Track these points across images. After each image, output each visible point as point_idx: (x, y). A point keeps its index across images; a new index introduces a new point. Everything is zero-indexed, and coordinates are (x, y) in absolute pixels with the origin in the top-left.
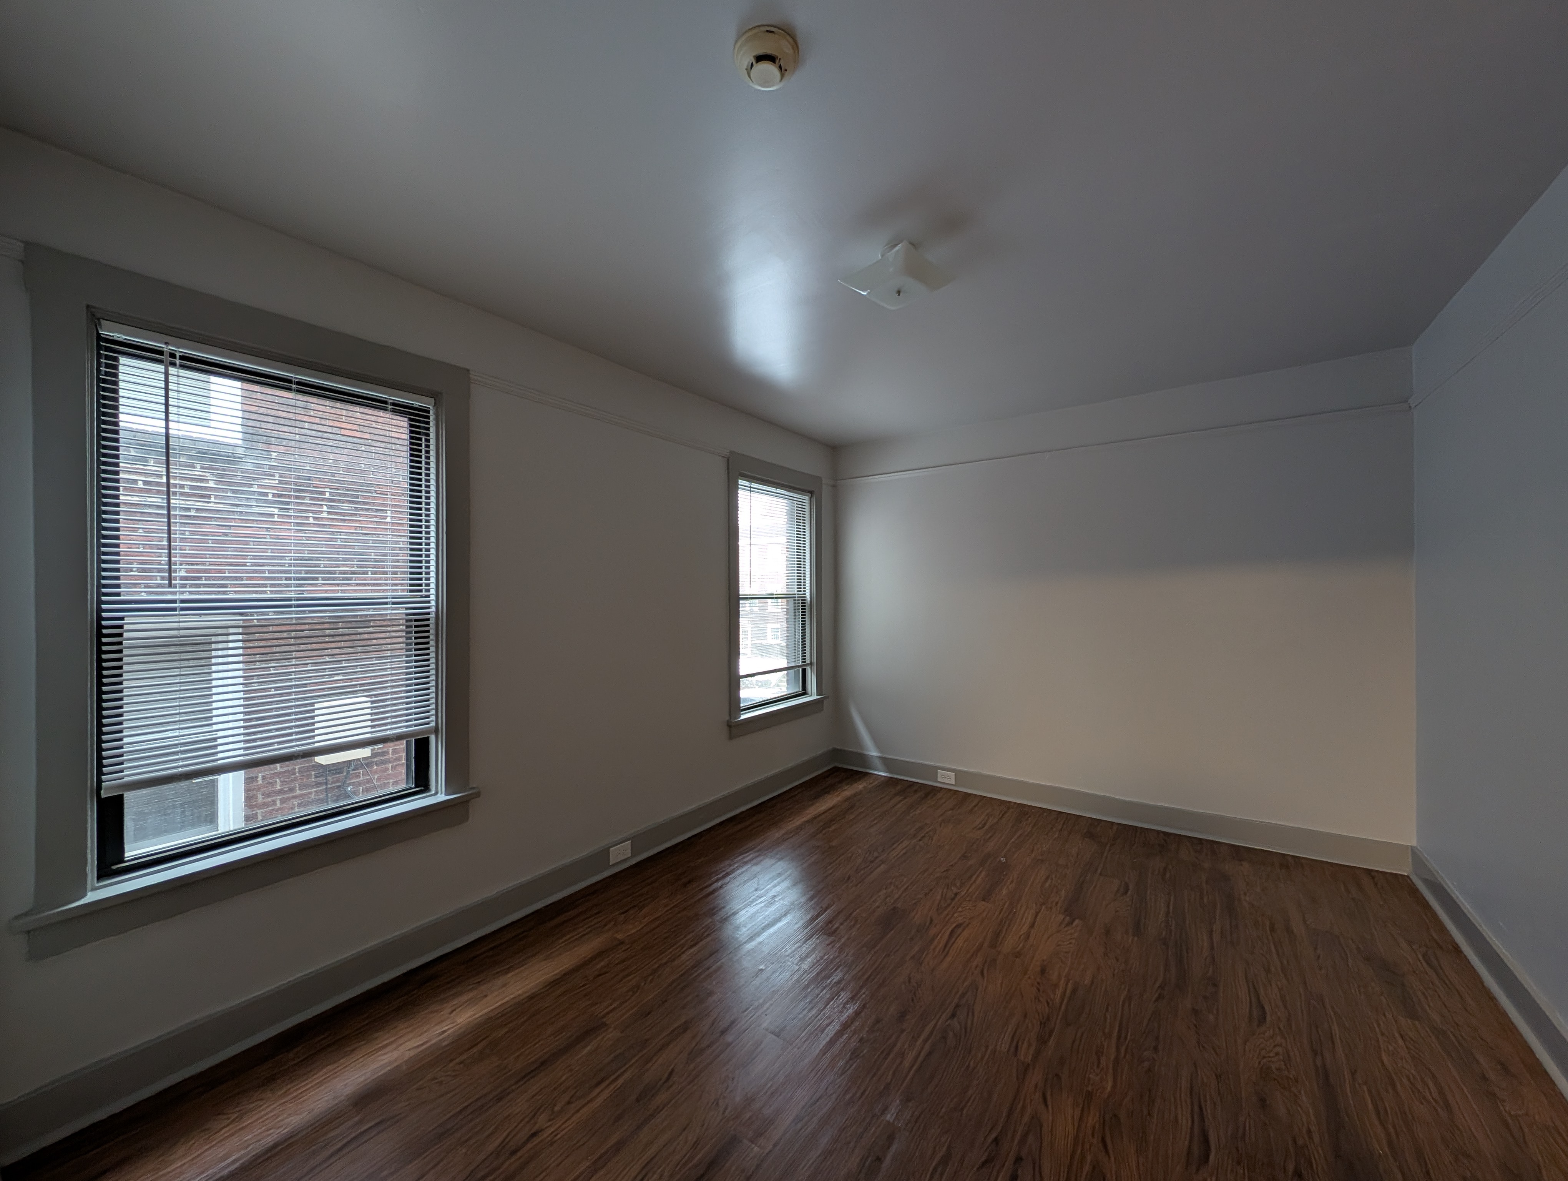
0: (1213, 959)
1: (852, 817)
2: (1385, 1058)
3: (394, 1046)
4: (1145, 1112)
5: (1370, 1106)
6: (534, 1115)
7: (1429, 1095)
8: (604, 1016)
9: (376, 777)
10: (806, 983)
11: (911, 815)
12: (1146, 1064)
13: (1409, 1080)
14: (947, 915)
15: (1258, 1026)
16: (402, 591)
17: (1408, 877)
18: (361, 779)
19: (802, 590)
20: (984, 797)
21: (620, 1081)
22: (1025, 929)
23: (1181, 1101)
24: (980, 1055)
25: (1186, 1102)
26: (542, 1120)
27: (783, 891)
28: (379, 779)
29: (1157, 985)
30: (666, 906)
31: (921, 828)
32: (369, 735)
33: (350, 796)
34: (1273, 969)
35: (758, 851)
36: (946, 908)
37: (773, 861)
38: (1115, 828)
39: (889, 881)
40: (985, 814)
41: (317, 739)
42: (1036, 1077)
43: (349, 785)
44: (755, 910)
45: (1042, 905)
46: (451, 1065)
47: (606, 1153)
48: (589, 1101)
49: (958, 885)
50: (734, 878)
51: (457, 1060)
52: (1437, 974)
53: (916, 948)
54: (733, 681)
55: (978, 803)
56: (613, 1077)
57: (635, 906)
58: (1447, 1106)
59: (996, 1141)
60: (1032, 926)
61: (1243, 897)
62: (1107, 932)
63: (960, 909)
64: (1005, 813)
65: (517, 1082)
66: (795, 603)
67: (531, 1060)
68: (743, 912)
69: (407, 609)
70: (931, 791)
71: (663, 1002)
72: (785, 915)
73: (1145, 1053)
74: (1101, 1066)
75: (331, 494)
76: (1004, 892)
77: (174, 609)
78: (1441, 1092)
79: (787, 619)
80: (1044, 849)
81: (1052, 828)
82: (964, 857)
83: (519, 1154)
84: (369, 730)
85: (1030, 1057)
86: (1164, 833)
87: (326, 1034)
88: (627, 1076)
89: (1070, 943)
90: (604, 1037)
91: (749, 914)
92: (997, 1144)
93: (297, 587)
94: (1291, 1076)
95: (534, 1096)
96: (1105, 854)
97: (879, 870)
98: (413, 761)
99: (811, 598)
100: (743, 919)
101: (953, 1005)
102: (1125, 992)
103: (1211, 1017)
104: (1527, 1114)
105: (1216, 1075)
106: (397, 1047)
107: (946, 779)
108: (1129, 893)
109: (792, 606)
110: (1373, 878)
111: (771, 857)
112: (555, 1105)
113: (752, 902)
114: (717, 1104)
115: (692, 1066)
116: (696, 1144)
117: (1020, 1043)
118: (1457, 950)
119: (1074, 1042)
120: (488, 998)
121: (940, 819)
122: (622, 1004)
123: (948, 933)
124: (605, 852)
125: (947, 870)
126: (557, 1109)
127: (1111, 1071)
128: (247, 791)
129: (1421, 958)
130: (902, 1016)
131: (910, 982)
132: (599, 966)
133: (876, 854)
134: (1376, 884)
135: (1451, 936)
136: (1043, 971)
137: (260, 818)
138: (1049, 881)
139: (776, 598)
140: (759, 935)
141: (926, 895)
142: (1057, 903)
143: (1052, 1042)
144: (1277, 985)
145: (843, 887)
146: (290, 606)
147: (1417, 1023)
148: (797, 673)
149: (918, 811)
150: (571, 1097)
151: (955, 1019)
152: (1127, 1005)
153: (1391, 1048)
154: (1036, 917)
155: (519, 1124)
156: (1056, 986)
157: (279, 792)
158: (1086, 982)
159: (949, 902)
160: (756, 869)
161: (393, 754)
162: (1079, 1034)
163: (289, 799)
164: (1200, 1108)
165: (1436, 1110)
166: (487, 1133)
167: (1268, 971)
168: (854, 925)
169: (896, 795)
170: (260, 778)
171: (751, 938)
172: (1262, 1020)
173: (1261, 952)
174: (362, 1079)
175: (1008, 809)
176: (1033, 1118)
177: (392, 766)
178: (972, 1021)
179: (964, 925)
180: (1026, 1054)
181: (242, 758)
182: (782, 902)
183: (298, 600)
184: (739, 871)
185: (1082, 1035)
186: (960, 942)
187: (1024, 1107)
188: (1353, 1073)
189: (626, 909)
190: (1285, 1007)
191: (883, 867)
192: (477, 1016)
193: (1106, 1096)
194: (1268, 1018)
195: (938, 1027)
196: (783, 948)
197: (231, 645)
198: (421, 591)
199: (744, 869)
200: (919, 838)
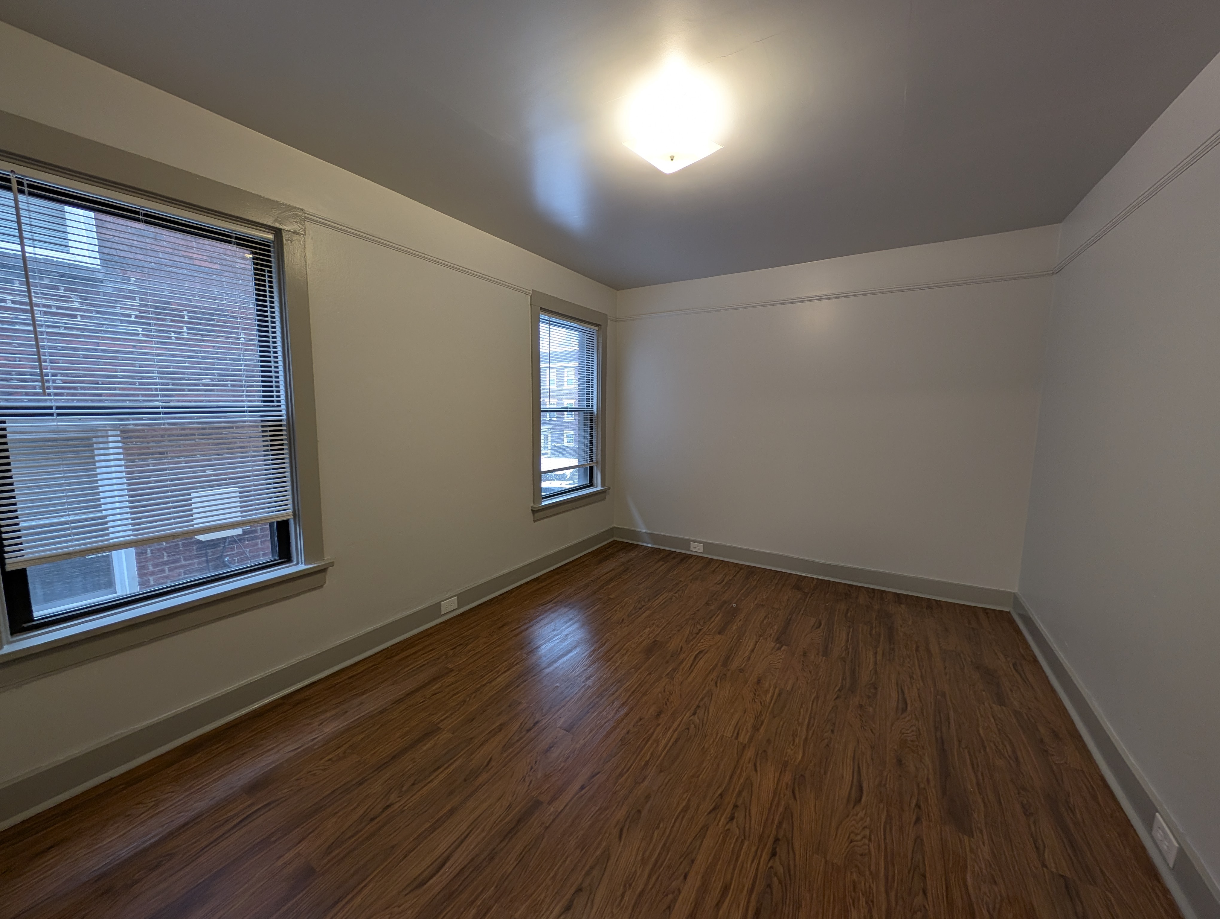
0: (876, 671)
1: (626, 577)
2: (981, 731)
3: (275, 750)
4: (822, 772)
5: (969, 761)
6: (387, 794)
7: (1006, 753)
8: (439, 723)
9: (248, 550)
10: (590, 695)
11: (670, 575)
12: (826, 741)
13: (995, 744)
14: (693, 645)
15: (902, 714)
16: (257, 401)
17: (1009, 613)
18: (236, 551)
19: (591, 405)
20: (723, 561)
21: (452, 768)
22: (747, 653)
23: (847, 764)
24: (712, 740)
25: (850, 765)
26: (393, 797)
27: (574, 631)
28: (250, 552)
29: (837, 688)
30: (485, 643)
31: (677, 584)
32: (239, 519)
33: (228, 566)
34: (915, 677)
35: (555, 603)
36: (692, 640)
37: (567, 609)
38: (815, 582)
39: (653, 622)
40: (724, 573)
41: (195, 521)
42: (750, 753)
43: (226, 556)
44: (552, 645)
45: (760, 636)
46: (322, 762)
47: (442, 817)
48: (429, 783)
49: (701, 624)
50: (537, 622)
51: (327, 758)
52: (1021, 676)
53: (670, 669)
54: (537, 475)
55: (719, 566)
56: (446, 765)
57: (461, 644)
58: (1017, 759)
59: (721, 795)
60: (753, 651)
61: (899, 628)
62: (805, 654)
63: (702, 641)
64: (738, 572)
65: (373, 772)
66: (584, 415)
67: (384, 756)
68: (543, 647)
69: (262, 416)
70: (686, 558)
71: (484, 712)
72: (575, 647)
73: (826, 734)
74: (795, 744)
75: (189, 317)
76: (734, 628)
77: (52, 415)
78: (1014, 752)
79: (579, 428)
80: (764, 597)
81: (771, 583)
82: (707, 604)
83: (376, 821)
84: (239, 514)
85: (747, 740)
86: (849, 585)
87: (222, 743)
88: (457, 763)
89: (779, 662)
90: (439, 738)
91: (548, 648)
92: (721, 798)
93: (163, 397)
94: (920, 745)
95: (386, 781)
96: (807, 600)
97: (645, 615)
98: (276, 539)
99: (597, 411)
100: (543, 651)
101: (695, 706)
102: (815, 695)
103: (871, 709)
104: (1066, 763)
105: (871, 747)
106: (278, 751)
107: (696, 549)
108: (822, 627)
109: (582, 418)
110: (987, 614)
111: (565, 607)
112: (402, 787)
113: (550, 639)
114: (524, 780)
115: (505, 755)
116: (509, 807)
117: (740, 731)
118: (1035, 660)
119: (777, 728)
120: (349, 713)
121: (691, 577)
122: (452, 714)
123: (694, 656)
124: (438, 605)
125: (695, 613)
126: (405, 788)
127: (802, 747)
128: (139, 562)
129: (1011, 666)
130: (658, 715)
131: (664, 691)
132: (434, 688)
133: (643, 603)
134: (988, 618)
135: (1032, 651)
136: (759, 682)
137: (152, 583)
138: (767, 619)
139: (570, 411)
140: (556, 662)
141: (678, 631)
142: (771, 635)
143: (762, 730)
144: (917, 686)
145: (618, 628)
146: (159, 413)
147: (1004, 708)
148: (586, 469)
149: (675, 573)
150: (415, 780)
151: (696, 716)
152: (815, 701)
153: (986, 725)
154: (756, 645)
155: (376, 800)
156: (767, 691)
157: (166, 563)
158: (788, 688)
159: (694, 635)
160: (553, 616)
161: (261, 532)
162: (781, 723)
163: (176, 568)
164: (859, 767)
165: (1009, 763)
166: (352, 808)
167: (911, 677)
168: (626, 654)
169: (659, 561)
170: (149, 551)
171: (550, 664)
172: (905, 710)
173: (909, 665)
174: (253, 774)
175: (741, 569)
176: (747, 779)
177: (261, 542)
178: (708, 717)
179: (705, 651)
180: (744, 738)
181: (132, 537)
182: (573, 638)
183: (165, 408)
184: (541, 617)
185: (784, 724)
186: (701, 662)
187: (741, 773)
188: (960, 741)
189: (455, 646)
190: (921, 701)
191: (648, 612)
192: (340, 727)
193: (797, 764)
194: (909, 708)
195: (683, 721)
196: (573, 671)
197: (111, 445)
198: (273, 401)
199: (544, 616)
200: (675, 591)
